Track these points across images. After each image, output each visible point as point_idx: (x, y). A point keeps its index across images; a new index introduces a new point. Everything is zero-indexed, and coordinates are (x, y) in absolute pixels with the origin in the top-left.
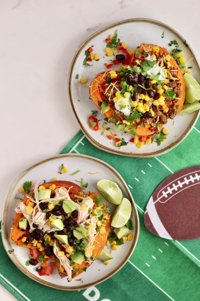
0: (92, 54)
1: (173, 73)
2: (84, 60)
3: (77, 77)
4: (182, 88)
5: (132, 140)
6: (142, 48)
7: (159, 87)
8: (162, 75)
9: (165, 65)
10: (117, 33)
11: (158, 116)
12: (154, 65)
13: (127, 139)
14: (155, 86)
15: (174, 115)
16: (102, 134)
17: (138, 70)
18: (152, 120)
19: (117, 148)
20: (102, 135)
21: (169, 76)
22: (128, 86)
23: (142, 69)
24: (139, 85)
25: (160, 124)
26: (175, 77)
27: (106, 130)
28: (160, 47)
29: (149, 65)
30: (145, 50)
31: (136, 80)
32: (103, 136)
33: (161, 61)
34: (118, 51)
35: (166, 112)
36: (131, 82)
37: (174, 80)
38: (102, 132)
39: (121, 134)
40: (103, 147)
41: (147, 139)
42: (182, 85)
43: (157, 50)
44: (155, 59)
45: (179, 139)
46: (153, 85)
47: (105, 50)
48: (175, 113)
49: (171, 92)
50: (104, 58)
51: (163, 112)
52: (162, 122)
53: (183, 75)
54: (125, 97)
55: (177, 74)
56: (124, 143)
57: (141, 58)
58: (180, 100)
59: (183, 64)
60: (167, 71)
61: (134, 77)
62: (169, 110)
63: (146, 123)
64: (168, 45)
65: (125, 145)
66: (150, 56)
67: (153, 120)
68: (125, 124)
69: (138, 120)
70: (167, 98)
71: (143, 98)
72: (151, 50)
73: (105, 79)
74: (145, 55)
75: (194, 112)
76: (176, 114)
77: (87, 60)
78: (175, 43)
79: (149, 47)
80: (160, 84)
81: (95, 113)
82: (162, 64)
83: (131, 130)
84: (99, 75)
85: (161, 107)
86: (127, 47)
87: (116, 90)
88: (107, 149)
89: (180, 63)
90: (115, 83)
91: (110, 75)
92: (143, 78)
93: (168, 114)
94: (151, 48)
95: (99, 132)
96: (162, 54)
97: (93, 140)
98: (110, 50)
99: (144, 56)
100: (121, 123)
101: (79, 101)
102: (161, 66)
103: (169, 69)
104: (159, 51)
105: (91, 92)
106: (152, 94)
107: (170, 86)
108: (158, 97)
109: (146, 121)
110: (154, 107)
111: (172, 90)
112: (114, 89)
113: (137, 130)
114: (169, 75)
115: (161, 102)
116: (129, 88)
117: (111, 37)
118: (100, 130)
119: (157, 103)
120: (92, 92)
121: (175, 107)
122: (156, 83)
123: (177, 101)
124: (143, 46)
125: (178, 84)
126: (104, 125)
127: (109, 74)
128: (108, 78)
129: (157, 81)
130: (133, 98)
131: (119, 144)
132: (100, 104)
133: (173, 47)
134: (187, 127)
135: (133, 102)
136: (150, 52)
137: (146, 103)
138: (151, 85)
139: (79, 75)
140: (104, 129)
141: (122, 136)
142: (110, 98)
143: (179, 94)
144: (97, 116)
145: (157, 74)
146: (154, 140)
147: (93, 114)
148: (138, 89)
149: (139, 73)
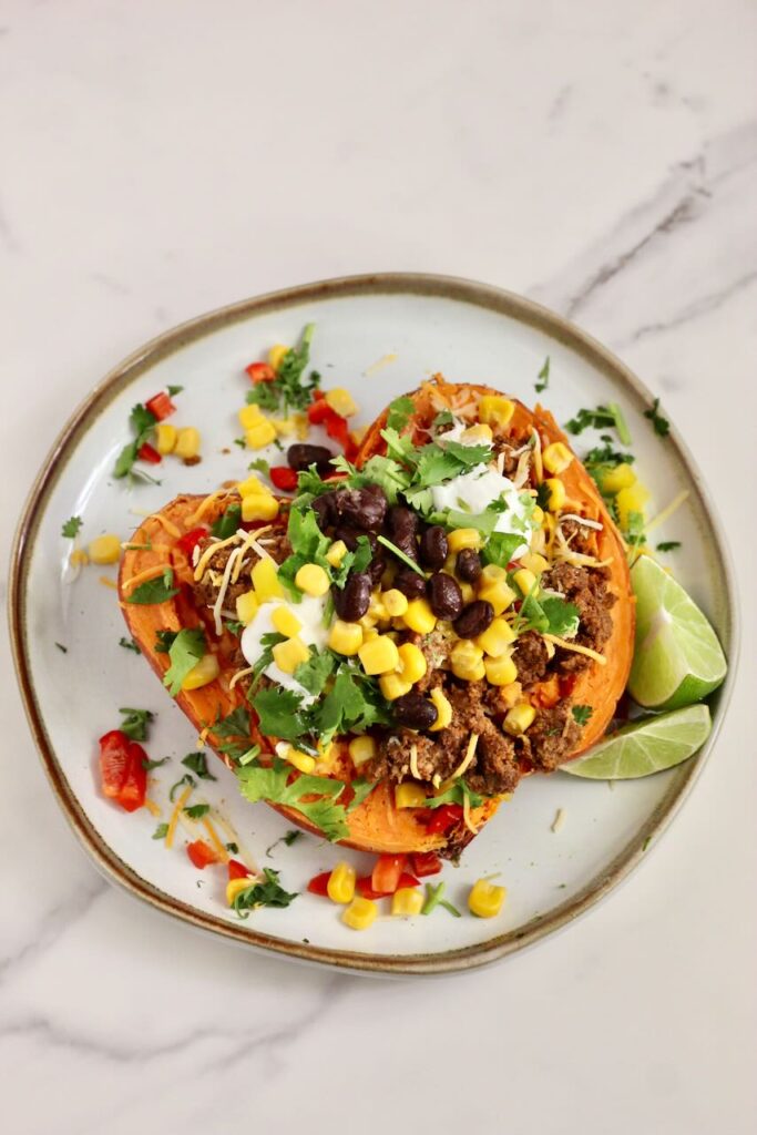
0: (166, 426)
1: (575, 532)
2: (124, 453)
3: (72, 529)
5: (320, 885)
6: (425, 399)
7: (495, 576)
8: (515, 517)
9: (539, 486)
10: (307, 339)
11: (471, 731)
12: (475, 464)
14: (470, 568)
15: (562, 746)
16: (163, 832)
17: (391, 477)
18: (438, 754)
19: (233, 913)
20: (161, 842)
21: (556, 545)
22: (324, 541)
23: (410, 473)
24: (381, 539)
25: (478, 786)
26: (586, 551)
27: (183, 816)
28: (517, 402)
30: (439, 408)
31: (373, 513)
32: (168, 845)
33: (516, 461)
34: (304, 427)
35: (519, 728)
37: (578, 566)
38: (161, 826)
41: (399, 885)
42: (617, 605)
43: (502, 410)
44: (487, 442)
46: (463, 554)
47: (236, 420)
48: (565, 734)
49: (553, 607)
50: (227, 456)
52: (488, 779)
54: (298, 594)
56: (274, 893)
58: (604, 667)
59: (636, 523)
60: (545, 519)
61: (363, 499)
62: (537, 718)
63: (405, 769)
64: (566, 427)
65: (274, 905)
66: (460, 428)
67: (445, 754)
68: (286, 762)
69: (361, 755)
70: (526, 644)
71: (398, 618)
72: (470, 409)
73: (208, 520)
74: (438, 425)
77: (136, 457)
79: (465, 395)
81: (140, 720)
82: (523, 476)
83: (318, 804)
84: (183, 502)
85: (492, 690)
86: (354, 413)
87: (259, 558)
90: (256, 532)
91: (241, 499)
92: (411, 516)
93: (526, 740)
94: (472, 399)
95: (142, 821)
98: (262, 419)
99: (431, 431)
100: (267, 760)
101: (64, 650)
102: (517, 484)
103: (559, 513)
104: (514, 419)
105: (123, 576)
106: (451, 600)
107: (551, 585)
108: (483, 621)
109: (405, 753)
110: (453, 686)
111: (558, 599)
112: (250, 553)
113: (348, 810)
114: (552, 540)
115: (495, 654)
116: (326, 551)
117: (274, 360)
118: (152, 811)
119: (470, 659)
120: (134, 574)
121: (570, 710)
122: (481, 549)
123: (584, 666)
124: (435, 391)
126: (180, 791)
127: (236, 496)
128: (229, 514)
130: (345, 605)
131: (244, 891)
132: (166, 641)
133: (591, 439)
134: (629, 838)
135: (339, 626)
136: (466, 417)
137: (412, 641)
138: (448, 553)
139: (82, 520)
140: (177, 808)
141: (269, 856)
142: (220, 599)
143: (598, 629)
144: (146, 737)
145: (490, 506)
146: (441, 896)
147: (125, 724)
148: (380, 566)
149: (395, 492)
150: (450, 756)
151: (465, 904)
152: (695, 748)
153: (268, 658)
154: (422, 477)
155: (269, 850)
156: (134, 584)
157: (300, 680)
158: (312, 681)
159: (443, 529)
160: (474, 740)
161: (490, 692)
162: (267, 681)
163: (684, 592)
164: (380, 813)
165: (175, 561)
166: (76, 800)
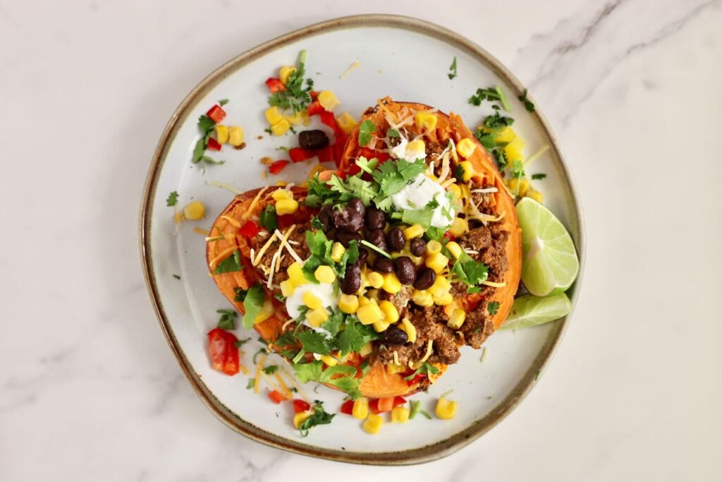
0: (221, 126)
1: (481, 200)
2: (197, 147)
4: (510, 247)
5: (348, 408)
6: (382, 116)
7: (434, 248)
8: (443, 209)
9: (457, 172)
10: (302, 62)
11: (428, 339)
12: (416, 174)
13: (332, 402)
15: (483, 336)
16: (252, 384)
17: (365, 191)
18: (410, 351)
20: (252, 390)
21: (470, 208)
22: (328, 244)
23: (377, 187)
24: (364, 242)
25: (436, 362)
26: (488, 212)
27: (263, 374)
28: (440, 112)
29: (399, 176)
30: (390, 123)
31: (357, 222)
32: (255, 392)
33: (442, 160)
34: (307, 118)
35: (456, 326)
36: (339, 233)
37: (485, 223)
38: (250, 380)
39: (313, 389)
40: (250, 429)
41: (394, 406)
42: (510, 237)
43: (430, 121)
44: (422, 154)
45: (499, 408)
46: (413, 241)
48: (484, 331)
49: (471, 267)
50: (261, 140)
51: (448, 325)
52: (442, 357)
53: (515, 205)
54: (317, 282)
55: (494, 200)
56: (321, 417)
57: (376, 147)
58: (504, 288)
59: (518, 166)
60: (462, 192)
61: (349, 214)
62: (467, 318)
63: (391, 362)
64: (470, 102)
65: (323, 423)
66: (405, 141)
67: (414, 352)
68: (320, 361)
69: (365, 351)
70: (458, 283)
71: (378, 286)
72: (409, 121)
73: (257, 215)
74: (391, 138)
75: (550, 322)
76: (487, 335)
77: (205, 147)
78: (491, 94)
79: (406, 110)
80: (437, 238)
81: (230, 318)
82: (446, 170)
83: (342, 379)
84: (239, 202)
85: (439, 310)
86: (337, 106)
87: (291, 256)
88: (266, 436)
89: (506, 160)
90: (287, 232)
91: (275, 202)
92: (380, 216)
93: (461, 334)
94: (410, 113)
95: (240, 379)
96: (445, 136)
97: (221, 409)
98: (280, 117)
99: (387, 140)
100: (309, 360)
101: (179, 278)
102: (442, 178)
103: (470, 186)
105: (209, 257)
106: (408, 270)
107: (469, 245)
108: (430, 280)
109: (391, 355)
111: (474, 257)
112: (285, 251)
113: (361, 380)
114: (467, 205)
115: (440, 293)
116: (331, 252)
117: (284, 75)
118: (245, 373)
119: (426, 298)
120: (216, 255)
121: (486, 310)
122: (425, 233)
123: (493, 293)
124: (385, 108)
125: (495, 237)
126: (259, 357)
127: (271, 199)
128: (268, 212)
129: (424, 227)
130: (347, 285)
131: (304, 421)
132: (241, 296)
133: (486, 108)
134: (526, 369)
135: (344, 297)
136: (407, 127)
137: (389, 300)
138: (405, 240)
139: (178, 193)
140: (259, 368)
141: (317, 393)
142: (270, 279)
144: (234, 327)
145: (427, 205)
146: (419, 409)
148: (364, 256)
149: (369, 199)
150: (417, 352)
151: (433, 410)
153: (303, 317)
154: (385, 192)
155: (315, 389)
156: (216, 262)
157: (324, 328)
158: (331, 328)
159: (400, 225)
160: (430, 343)
161: (437, 309)
162: (305, 327)
163: (550, 213)
164: (379, 376)
165: (240, 243)
166: (199, 377)
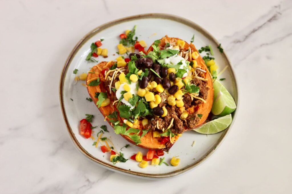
0: (100, 48)
1: (199, 72)
2: (89, 55)
3: (75, 72)
5: (134, 158)
6: (163, 41)
7: (179, 80)
10: (135, 29)
11: (172, 117)
13: (127, 154)
14: (173, 78)
15: (195, 122)
16: (95, 144)
17: (154, 56)
18: (164, 123)
19: (112, 163)
20: (94, 146)
21: (194, 75)
22: (137, 70)
24: (151, 69)
25: (173, 132)
26: (202, 77)
27: (100, 140)
31: (149, 64)
32: (96, 147)
33: (185, 55)
34: (133, 50)
35: (184, 118)
38: (95, 142)
42: (209, 90)
43: (182, 44)
44: (178, 49)
46: (171, 73)
47: (117, 48)
48: (195, 119)
49: (193, 87)
50: (114, 56)
52: (176, 130)
54: (130, 82)
56: (122, 159)
58: (206, 104)
59: (215, 73)
60: (192, 69)
62: (189, 116)
65: (122, 162)
66: (172, 47)
68: (126, 125)
71: (155, 88)
72: (174, 44)
74: (166, 46)
77: (92, 56)
79: (173, 40)
80: (181, 77)
81: (91, 118)
83: (134, 135)
84: (103, 63)
87: (121, 73)
90: (120, 68)
91: (117, 62)
92: (159, 65)
93: (186, 121)
94: (175, 41)
95: (90, 141)
100: (121, 124)
101: (72, 100)
102: (185, 59)
104: (185, 46)
107: (193, 83)
109: (156, 122)
110: (168, 107)
113: (141, 137)
114: (193, 74)
117: (127, 33)
118: (93, 139)
119: (172, 101)
120: (90, 79)
122: (176, 73)
123: (201, 103)
124: (166, 39)
126: (100, 134)
128: (114, 65)
129: (176, 70)
130: (142, 84)
131: (115, 157)
132: (97, 95)
133: (204, 54)
135: (140, 90)
138: (168, 74)
139: (78, 70)
140: (99, 138)
142: (111, 84)
143: (204, 94)
145: (178, 63)
146: (164, 161)
147: (86, 118)
148: (151, 76)
149: (155, 60)
150: (167, 123)
151: (170, 163)
152: (228, 126)
153: (122, 97)
154: (162, 56)
155: (121, 149)
156: (90, 81)
157: (130, 103)
158: (133, 103)
159: (166, 68)
160: (173, 120)
161: (177, 109)
162: (122, 103)
163: (226, 89)
164: (149, 139)
165: (100, 76)
166: (74, 134)
